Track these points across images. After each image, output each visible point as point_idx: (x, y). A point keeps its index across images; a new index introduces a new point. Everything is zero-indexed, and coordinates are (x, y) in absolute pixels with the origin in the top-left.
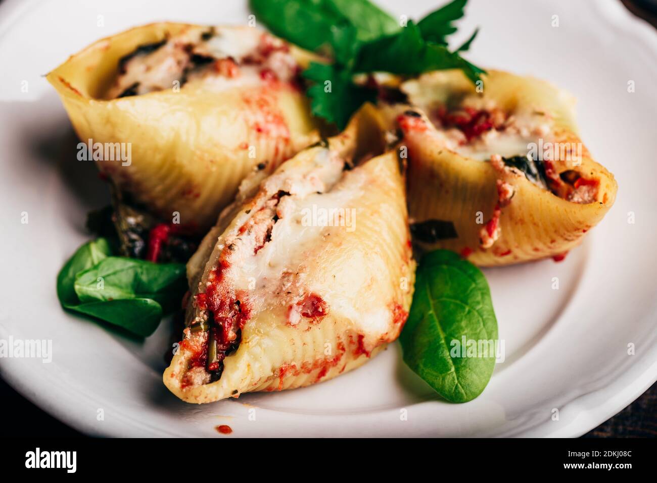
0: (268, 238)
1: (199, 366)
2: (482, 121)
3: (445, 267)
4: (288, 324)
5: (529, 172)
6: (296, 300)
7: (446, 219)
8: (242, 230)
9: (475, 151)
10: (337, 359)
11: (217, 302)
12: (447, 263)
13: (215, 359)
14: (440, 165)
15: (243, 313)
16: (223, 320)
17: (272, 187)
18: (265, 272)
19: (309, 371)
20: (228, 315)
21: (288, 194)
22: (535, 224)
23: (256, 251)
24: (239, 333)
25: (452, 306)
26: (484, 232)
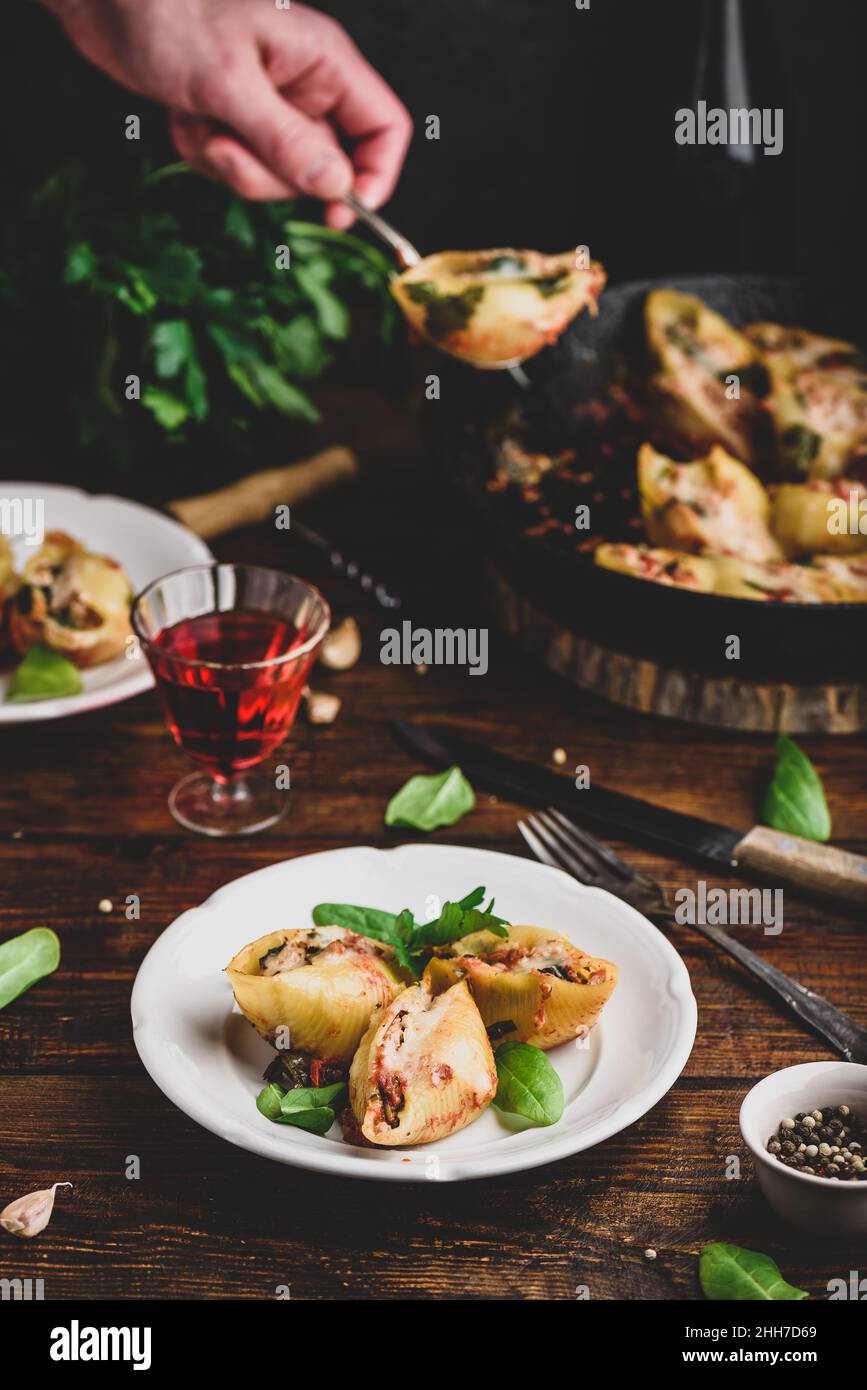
0: (402, 1041)
1: (382, 1121)
2: (515, 954)
3: (513, 1051)
4: (433, 1085)
5: (557, 976)
6: (434, 1069)
7: (508, 1019)
8: (385, 1038)
9: (515, 973)
10: (461, 1113)
11: (384, 1081)
12: (515, 1048)
13: (391, 1116)
14: (498, 981)
15: (401, 1084)
16: (391, 1090)
17: (396, 1009)
18: (407, 1059)
19: (445, 1123)
20: (392, 1088)
21: (406, 1013)
22: (569, 1007)
23: (397, 1050)
24: (402, 1098)
25: (526, 1072)
26: (537, 1018)
